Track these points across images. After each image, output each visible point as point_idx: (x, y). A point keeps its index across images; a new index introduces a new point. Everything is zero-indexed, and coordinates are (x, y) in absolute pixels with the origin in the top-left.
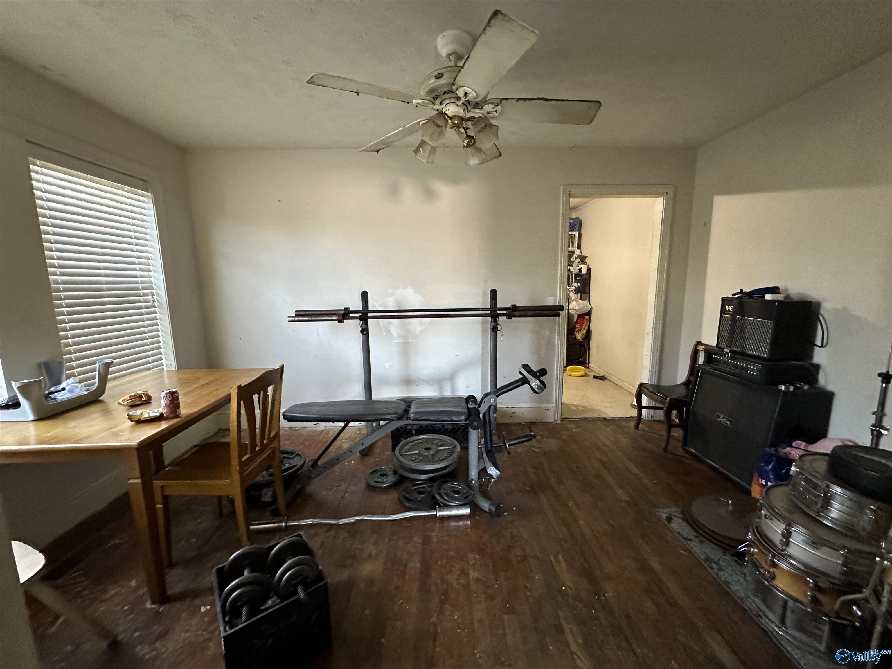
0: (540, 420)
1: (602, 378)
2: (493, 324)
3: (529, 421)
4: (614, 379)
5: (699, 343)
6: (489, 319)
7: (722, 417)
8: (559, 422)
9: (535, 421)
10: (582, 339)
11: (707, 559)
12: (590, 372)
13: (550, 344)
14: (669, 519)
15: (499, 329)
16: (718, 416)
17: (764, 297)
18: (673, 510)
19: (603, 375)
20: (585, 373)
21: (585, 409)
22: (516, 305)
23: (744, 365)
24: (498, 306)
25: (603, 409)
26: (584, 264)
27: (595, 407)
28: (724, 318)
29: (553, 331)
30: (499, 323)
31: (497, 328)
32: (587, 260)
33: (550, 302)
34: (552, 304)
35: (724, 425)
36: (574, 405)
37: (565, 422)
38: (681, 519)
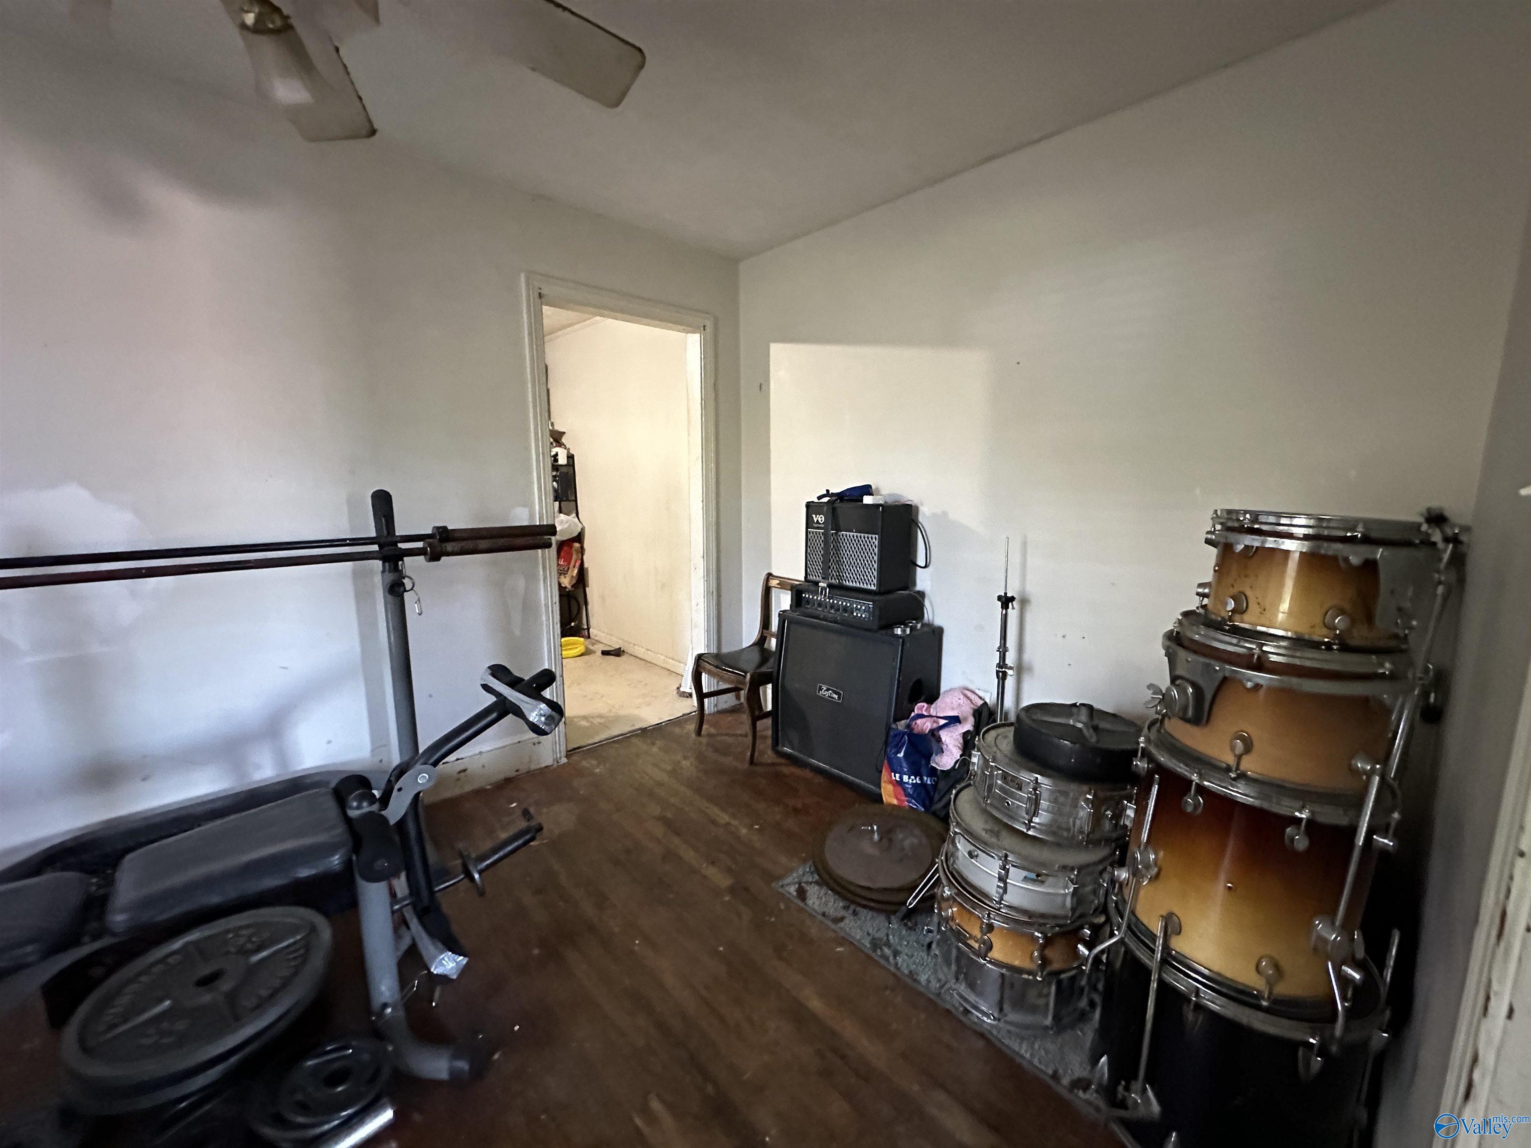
0: (523, 769)
1: (618, 653)
2: (390, 577)
3: (501, 777)
4: (640, 652)
5: (770, 575)
6: (378, 564)
7: (825, 689)
8: (564, 760)
9: (513, 774)
10: (572, 586)
11: (876, 944)
12: (593, 644)
13: (529, 607)
14: (802, 894)
15: (408, 587)
16: (821, 689)
17: (862, 501)
18: (801, 871)
19: (617, 647)
20: (587, 648)
21: (608, 721)
22: (445, 528)
23: (848, 604)
24: (399, 532)
25: (636, 712)
26: (560, 447)
27: (622, 712)
28: (811, 534)
29: (532, 578)
30: (407, 571)
31: (403, 584)
32: (564, 440)
33: (521, 518)
34: (525, 523)
35: (830, 701)
36: (585, 718)
37: (575, 758)
38: (817, 883)
